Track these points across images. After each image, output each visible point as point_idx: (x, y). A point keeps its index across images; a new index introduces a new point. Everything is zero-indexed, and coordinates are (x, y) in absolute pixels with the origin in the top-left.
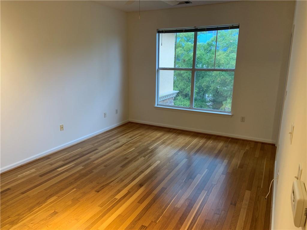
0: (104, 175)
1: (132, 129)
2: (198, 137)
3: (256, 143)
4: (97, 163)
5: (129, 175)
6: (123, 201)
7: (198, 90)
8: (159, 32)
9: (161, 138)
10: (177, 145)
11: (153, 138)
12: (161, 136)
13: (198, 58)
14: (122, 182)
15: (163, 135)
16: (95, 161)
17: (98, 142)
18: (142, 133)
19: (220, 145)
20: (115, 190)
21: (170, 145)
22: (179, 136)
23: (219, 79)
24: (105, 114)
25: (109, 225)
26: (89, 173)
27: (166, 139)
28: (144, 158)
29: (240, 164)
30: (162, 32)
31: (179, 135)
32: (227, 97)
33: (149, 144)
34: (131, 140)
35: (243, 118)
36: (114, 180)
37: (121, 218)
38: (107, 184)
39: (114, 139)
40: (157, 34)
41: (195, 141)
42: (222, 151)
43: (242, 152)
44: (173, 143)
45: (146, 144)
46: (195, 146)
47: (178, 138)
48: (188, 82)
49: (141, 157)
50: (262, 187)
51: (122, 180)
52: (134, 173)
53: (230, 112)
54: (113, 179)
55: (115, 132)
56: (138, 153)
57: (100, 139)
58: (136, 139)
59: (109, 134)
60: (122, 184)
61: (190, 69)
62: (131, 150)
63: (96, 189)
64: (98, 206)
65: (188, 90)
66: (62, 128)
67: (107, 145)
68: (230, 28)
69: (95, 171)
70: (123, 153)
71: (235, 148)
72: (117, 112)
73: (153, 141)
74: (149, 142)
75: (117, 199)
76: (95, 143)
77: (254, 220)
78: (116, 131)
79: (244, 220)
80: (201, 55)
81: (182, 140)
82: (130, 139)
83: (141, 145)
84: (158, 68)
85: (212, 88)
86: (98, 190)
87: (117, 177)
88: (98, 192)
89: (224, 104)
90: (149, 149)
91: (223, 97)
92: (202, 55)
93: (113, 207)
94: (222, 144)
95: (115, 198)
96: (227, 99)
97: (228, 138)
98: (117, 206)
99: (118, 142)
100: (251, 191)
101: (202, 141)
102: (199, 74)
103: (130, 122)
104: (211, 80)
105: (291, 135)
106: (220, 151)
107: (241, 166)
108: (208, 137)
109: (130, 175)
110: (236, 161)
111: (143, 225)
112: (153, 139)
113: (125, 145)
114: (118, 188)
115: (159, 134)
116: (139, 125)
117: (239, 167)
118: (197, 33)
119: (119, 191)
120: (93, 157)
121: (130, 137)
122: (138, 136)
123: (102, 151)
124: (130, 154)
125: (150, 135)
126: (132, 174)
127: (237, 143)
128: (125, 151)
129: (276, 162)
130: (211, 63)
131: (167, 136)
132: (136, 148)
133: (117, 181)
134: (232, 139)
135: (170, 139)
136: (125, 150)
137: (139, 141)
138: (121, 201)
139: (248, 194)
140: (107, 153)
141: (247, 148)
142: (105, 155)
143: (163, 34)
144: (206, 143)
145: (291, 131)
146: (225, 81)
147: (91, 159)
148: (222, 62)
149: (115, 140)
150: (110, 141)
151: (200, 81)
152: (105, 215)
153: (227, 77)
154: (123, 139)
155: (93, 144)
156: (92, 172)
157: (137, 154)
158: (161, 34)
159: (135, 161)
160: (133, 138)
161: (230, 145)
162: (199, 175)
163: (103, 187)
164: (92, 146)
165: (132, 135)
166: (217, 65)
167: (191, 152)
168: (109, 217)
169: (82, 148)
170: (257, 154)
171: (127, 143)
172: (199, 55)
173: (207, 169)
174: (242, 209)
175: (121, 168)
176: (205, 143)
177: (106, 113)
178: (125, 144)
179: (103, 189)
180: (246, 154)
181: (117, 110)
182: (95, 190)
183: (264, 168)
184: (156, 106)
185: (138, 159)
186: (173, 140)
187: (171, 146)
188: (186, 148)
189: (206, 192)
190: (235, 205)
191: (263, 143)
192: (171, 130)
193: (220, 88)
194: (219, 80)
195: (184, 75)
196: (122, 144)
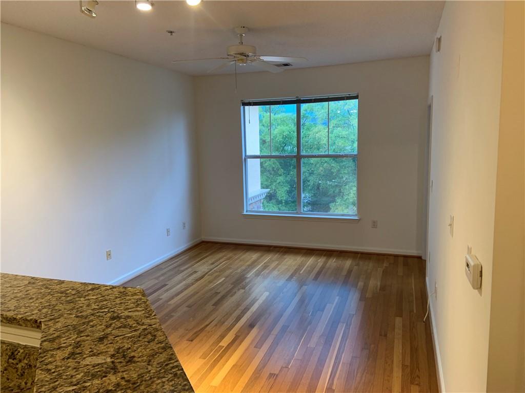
0: (191, 319)
1: (211, 252)
2: (314, 254)
3: (396, 256)
4: (174, 303)
5: (228, 314)
6: (232, 348)
7: (289, 187)
8: (245, 104)
9: (259, 261)
10: (287, 268)
11: (248, 261)
12: (258, 259)
13: (286, 137)
14: (223, 324)
15: (261, 256)
16: (170, 301)
17: (163, 275)
18: (228, 256)
19: (348, 263)
20: (216, 337)
21: (276, 270)
22: (285, 257)
23: (321, 168)
24: (168, 231)
25: (224, 379)
26: (167, 318)
27: (269, 262)
28: (243, 291)
29: (381, 285)
30: (249, 104)
31: (284, 255)
32: (334, 196)
33: (244, 270)
34: (215, 267)
35: (374, 222)
36: (209, 324)
37: (239, 368)
38: (201, 329)
39: (187, 269)
40: (242, 107)
41: (311, 261)
42: (352, 271)
43: (380, 270)
44: (280, 266)
45: (239, 270)
46: (312, 268)
47: (285, 258)
48: (272, 176)
49: (239, 290)
50: (415, 312)
51: (221, 323)
52: (236, 311)
53: (356, 215)
54: (207, 323)
55: (184, 258)
56: (232, 284)
57: (165, 271)
58: (221, 265)
59: (177, 262)
60: (223, 328)
61: (295, 157)
62: (220, 281)
63: (187, 337)
64: (200, 358)
65: (274, 188)
66: (109, 255)
67: (179, 277)
68: (345, 98)
69: (176, 315)
70: (210, 285)
71: (369, 265)
72: (185, 227)
73: (249, 266)
74: (243, 268)
75: (223, 347)
76: (160, 276)
77: (414, 350)
78: (186, 257)
79: (401, 351)
80: (290, 133)
81: (292, 261)
82: (213, 266)
83: (232, 273)
84: (245, 156)
85: (311, 183)
86: (191, 339)
87: (212, 319)
88: (192, 341)
89: (332, 208)
90: (246, 278)
91: (328, 196)
92: (292, 133)
93: (221, 357)
94: (350, 262)
95: (220, 346)
96: (336, 199)
97: (356, 253)
98: (227, 355)
99: (195, 272)
100: (402, 317)
101: (321, 261)
102: (289, 162)
103: (203, 242)
104: (309, 170)
105: (451, 227)
106: (350, 272)
107: (383, 288)
108: (329, 253)
109: (231, 315)
110: (375, 283)
111: (272, 372)
112: (248, 263)
113: (208, 275)
114: (219, 333)
115: (254, 256)
116: (219, 244)
117: (380, 290)
118: (300, 105)
119: (222, 337)
120: (165, 296)
121: (213, 264)
122: (223, 260)
123: (174, 286)
124: (221, 287)
125: (241, 258)
126: (234, 312)
127: (370, 259)
128: (212, 284)
129: (427, 279)
130: (307, 144)
131: (267, 258)
132: (227, 277)
133: (215, 324)
134: (362, 253)
135: (273, 261)
136: (210, 282)
137: (228, 268)
138: (230, 348)
139: (398, 321)
140: (185, 289)
141: (385, 264)
142: (182, 292)
143: (251, 107)
144: (327, 262)
145: (451, 222)
146: (330, 170)
147: (161, 299)
148: (324, 142)
149: (190, 270)
150: (183, 271)
151: (292, 173)
152: (214, 367)
153: (333, 165)
154: (203, 267)
155: (157, 278)
156: (172, 316)
157: (230, 286)
158: (247, 107)
159: (232, 296)
160: (216, 264)
161: (361, 263)
162: (328, 305)
163: (196, 334)
164: (157, 281)
165: (213, 260)
166: (315, 146)
167: (309, 276)
168: (220, 369)
169: (142, 285)
170: (401, 270)
171: (211, 272)
172: (287, 133)
173: (337, 296)
174: (395, 340)
175: (214, 307)
176: (325, 263)
177: (169, 229)
178: (207, 273)
179: (197, 336)
180: (385, 273)
181: (184, 224)
182: (185, 339)
183: (413, 287)
184: (245, 213)
185: (235, 293)
186: (277, 262)
187: (279, 271)
188: (301, 270)
189: (345, 325)
190: (386, 335)
191: (405, 257)
192: (271, 248)
193: (324, 182)
194: (322, 171)
195: (266, 164)
196: (202, 275)
